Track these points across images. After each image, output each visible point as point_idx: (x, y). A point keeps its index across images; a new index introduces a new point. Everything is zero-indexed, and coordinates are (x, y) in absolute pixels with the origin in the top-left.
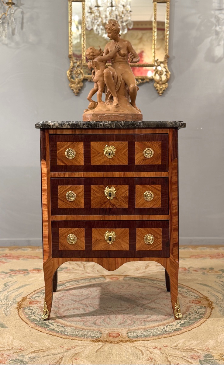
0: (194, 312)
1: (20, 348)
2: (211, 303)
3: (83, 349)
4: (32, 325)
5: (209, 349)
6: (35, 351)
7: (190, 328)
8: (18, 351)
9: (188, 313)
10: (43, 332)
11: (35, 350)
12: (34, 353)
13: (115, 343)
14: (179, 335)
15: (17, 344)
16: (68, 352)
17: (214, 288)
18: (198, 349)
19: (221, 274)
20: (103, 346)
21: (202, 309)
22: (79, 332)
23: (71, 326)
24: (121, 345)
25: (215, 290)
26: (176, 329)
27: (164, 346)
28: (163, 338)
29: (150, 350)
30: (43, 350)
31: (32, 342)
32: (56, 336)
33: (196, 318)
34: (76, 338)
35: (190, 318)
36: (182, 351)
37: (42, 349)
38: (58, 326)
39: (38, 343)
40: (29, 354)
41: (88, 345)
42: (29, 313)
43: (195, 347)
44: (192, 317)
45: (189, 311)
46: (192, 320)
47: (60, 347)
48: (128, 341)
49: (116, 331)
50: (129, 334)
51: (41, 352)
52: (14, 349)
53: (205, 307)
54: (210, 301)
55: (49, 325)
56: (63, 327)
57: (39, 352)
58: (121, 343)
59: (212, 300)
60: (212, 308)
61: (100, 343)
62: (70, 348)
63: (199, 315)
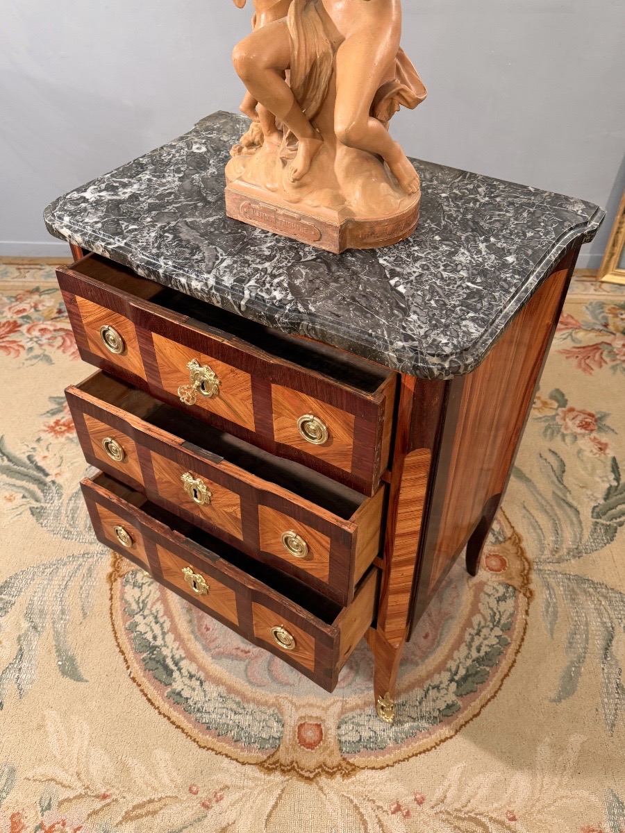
0: (488, 613)
1: (103, 791)
2: (527, 567)
3: (238, 806)
4: (137, 669)
5: (513, 819)
6: (135, 808)
7: (476, 704)
8: (98, 805)
9: (477, 619)
10: (157, 704)
11: (135, 803)
12: (132, 819)
13: (308, 778)
14: (451, 737)
15: (100, 768)
16: (206, 822)
17: (535, 487)
18: (491, 819)
19: (554, 413)
20: (283, 791)
21: (508, 601)
22: (235, 713)
23: (218, 682)
24: (321, 789)
25: (537, 500)
26: (448, 707)
27: (416, 799)
28: (416, 755)
29: (384, 818)
30: (151, 807)
31: (130, 761)
32: (183, 730)
33: (491, 646)
34: (227, 748)
35: (479, 651)
36: (455, 827)
37: (151, 801)
38: (191, 676)
39: (143, 769)
40: (120, 823)
41: (251, 784)
42: (134, 606)
43: (482, 808)
44: (486, 642)
45: (479, 612)
46: (483, 658)
47: (190, 790)
48: (339, 767)
49: (316, 713)
50: (343, 727)
51: (147, 815)
52: (89, 793)
53: (514, 588)
54: (527, 560)
55: (172, 671)
56: (201, 683)
57: (142, 816)
58: (323, 780)
59: (530, 554)
60: (528, 595)
61: (277, 777)
62: (210, 800)
63: (498, 631)
